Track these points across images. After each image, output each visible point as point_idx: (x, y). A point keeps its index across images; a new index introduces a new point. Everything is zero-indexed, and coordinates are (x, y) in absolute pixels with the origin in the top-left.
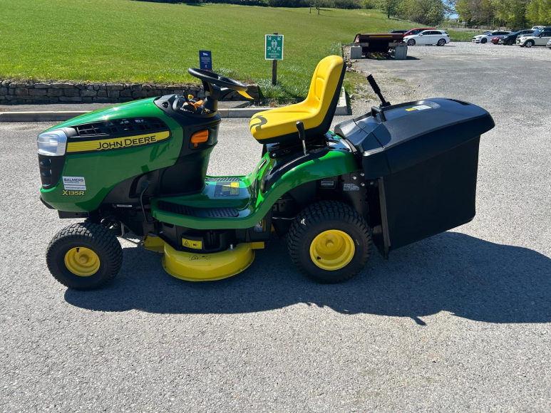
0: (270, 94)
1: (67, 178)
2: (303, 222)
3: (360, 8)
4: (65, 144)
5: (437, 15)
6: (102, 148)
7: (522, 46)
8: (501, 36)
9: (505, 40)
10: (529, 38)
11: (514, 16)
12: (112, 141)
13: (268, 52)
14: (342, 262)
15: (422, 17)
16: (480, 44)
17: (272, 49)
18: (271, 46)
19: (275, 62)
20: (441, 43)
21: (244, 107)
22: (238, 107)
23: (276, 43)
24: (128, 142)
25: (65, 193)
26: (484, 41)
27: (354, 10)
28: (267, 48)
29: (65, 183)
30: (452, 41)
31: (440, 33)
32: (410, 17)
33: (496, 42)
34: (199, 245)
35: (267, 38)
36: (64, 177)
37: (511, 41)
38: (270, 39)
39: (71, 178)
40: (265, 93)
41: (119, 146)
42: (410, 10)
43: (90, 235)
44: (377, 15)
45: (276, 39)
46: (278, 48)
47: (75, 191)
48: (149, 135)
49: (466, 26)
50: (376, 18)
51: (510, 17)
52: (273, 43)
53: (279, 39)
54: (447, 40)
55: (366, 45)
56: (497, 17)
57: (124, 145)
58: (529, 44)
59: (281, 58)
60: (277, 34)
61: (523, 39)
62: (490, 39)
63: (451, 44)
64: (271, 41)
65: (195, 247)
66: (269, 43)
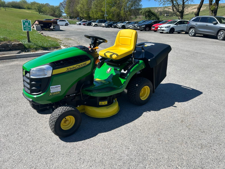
0: (29, 47)
1: (52, 87)
2: (137, 85)
3: (25, 9)
4: (51, 71)
5: (59, 14)
6: (68, 70)
7: (94, 26)
8: (86, 23)
9: (87, 24)
10: (95, 23)
11: (86, 15)
12: (72, 67)
13: (24, 28)
14: (146, 96)
15: (54, 14)
16: (79, 26)
17: (26, 26)
18: (25, 25)
19: (28, 32)
20: (67, 25)
21: (20, 53)
22: (18, 53)
23: (27, 24)
24: (78, 66)
25: (51, 94)
26: (80, 24)
27: (22, 9)
28: (23, 26)
29: (51, 90)
30: (70, 24)
31: (65, 21)
32: (48, 14)
33: (84, 25)
34: (106, 103)
35: (23, 21)
36: (51, 87)
37: (90, 24)
38: (24, 22)
39: (54, 86)
40: (26, 46)
41: (74, 68)
42: (48, 11)
43: (73, 109)
44: (34, 12)
45: (27, 22)
46: (29, 26)
47: (55, 92)
48: (84, 63)
49: (70, 19)
50: (34, 13)
51: (85, 15)
52: (26, 24)
53: (29, 22)
54: (69, 24)
55: (42, 25)
56: (80, 16)
57: (76, 68)
58: (96, 26)
59: (31, 30)
60: (27, 20)
61: (94, 24)
62: (82, 23)
63: (70, 25)
64: (25, 23)
65: (105, 104)
66: (24, 24)
